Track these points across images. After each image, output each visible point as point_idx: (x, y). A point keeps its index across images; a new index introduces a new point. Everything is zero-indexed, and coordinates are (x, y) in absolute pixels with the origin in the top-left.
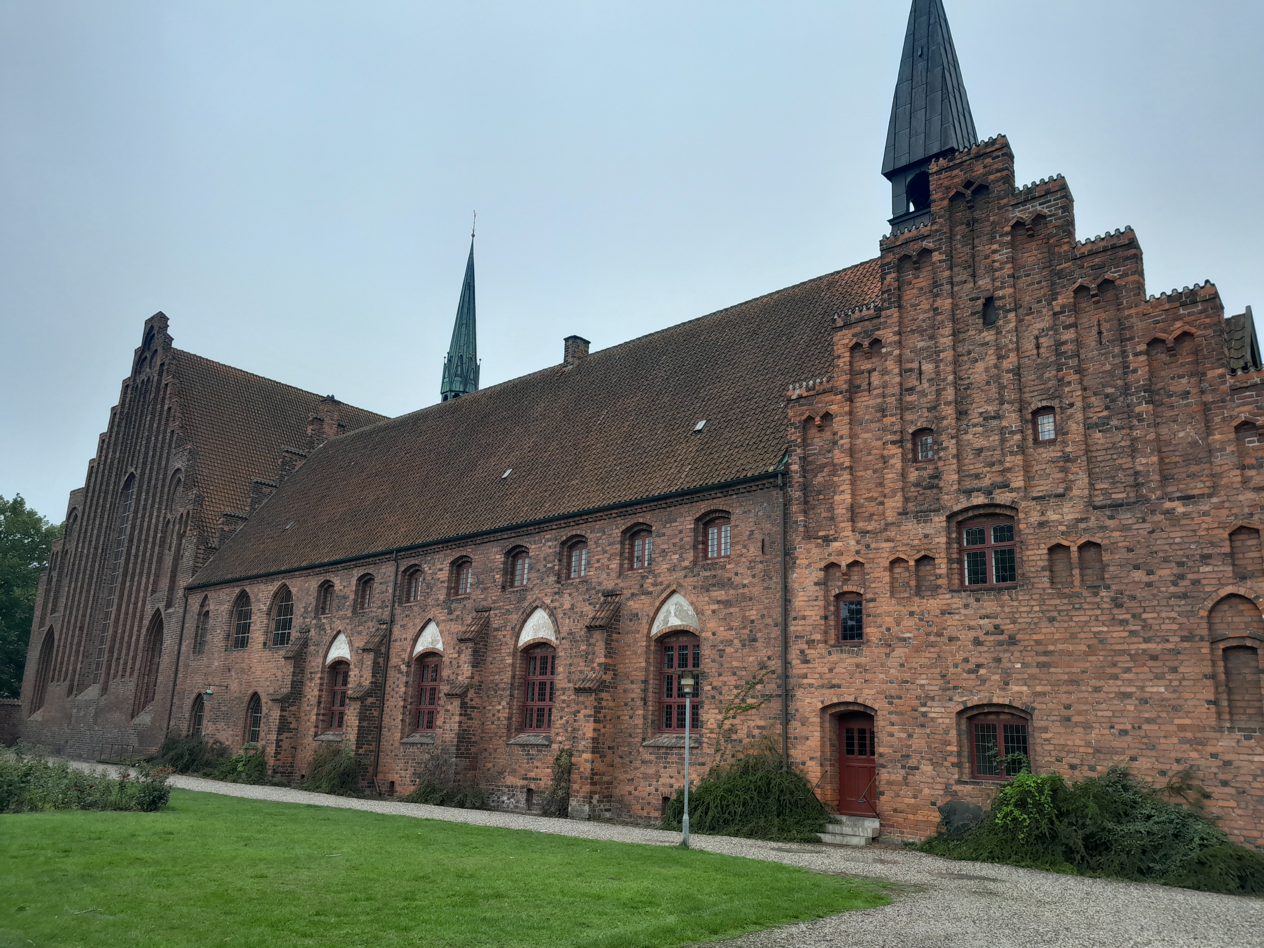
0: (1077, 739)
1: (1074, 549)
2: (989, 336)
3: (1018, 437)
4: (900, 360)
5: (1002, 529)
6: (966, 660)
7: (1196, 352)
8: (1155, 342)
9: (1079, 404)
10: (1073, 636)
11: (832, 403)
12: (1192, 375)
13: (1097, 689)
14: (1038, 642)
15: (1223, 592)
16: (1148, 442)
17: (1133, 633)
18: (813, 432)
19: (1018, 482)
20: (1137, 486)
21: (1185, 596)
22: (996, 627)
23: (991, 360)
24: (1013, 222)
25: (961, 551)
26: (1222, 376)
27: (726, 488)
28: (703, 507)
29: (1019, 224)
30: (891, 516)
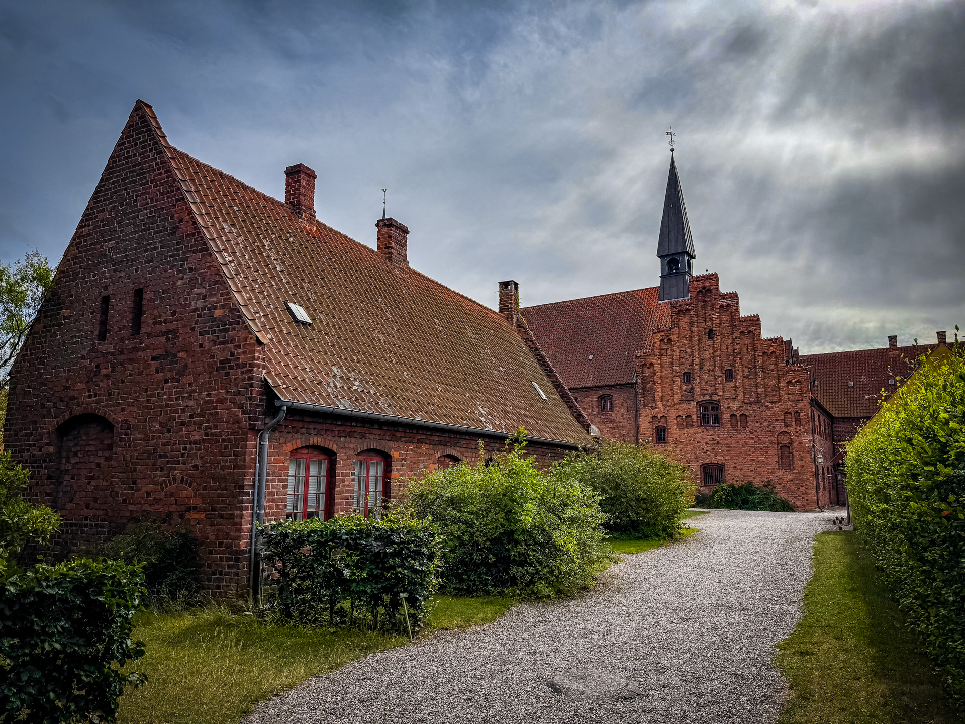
0: (738, 473)
1: (738, 416)
2: (710, 343)
3: (720, 378)
4: (678, 347)
5: (714, 408)
6: (703, 449)
7: (776, 357)
8: (764, 353)
9: (741, 370)
10: (738, 442)
11: (653, 359)
12: (775, 364)
13: (744, 458)
14: (727, 444)
15: (781, 431)
16: (761, 384)
17: (755, 442)
18: (645, 369)
19: (721, 393)
20: (758, 397)
21: (771, 431)
22: (713, 439)
23: (711, 351)
24: (719, 305)
25: (700, 414)
26: (784, 366)
27: (610, 386)
28: (601, 392)
29: (722, 306)
30: (676, 401)
